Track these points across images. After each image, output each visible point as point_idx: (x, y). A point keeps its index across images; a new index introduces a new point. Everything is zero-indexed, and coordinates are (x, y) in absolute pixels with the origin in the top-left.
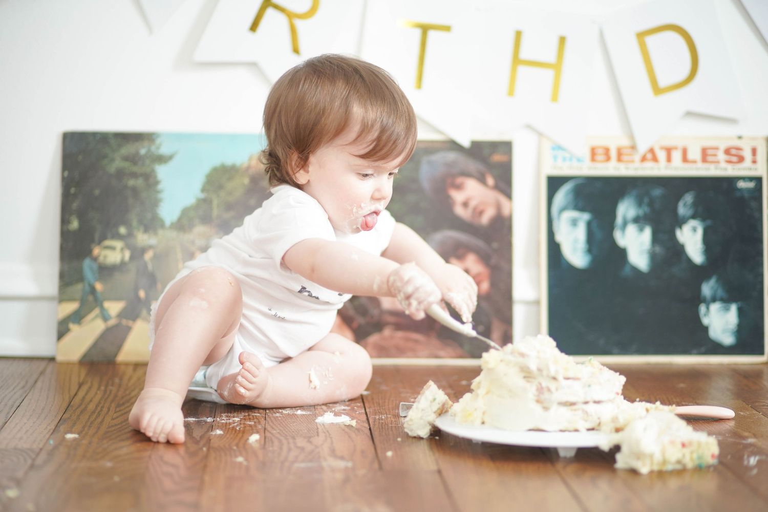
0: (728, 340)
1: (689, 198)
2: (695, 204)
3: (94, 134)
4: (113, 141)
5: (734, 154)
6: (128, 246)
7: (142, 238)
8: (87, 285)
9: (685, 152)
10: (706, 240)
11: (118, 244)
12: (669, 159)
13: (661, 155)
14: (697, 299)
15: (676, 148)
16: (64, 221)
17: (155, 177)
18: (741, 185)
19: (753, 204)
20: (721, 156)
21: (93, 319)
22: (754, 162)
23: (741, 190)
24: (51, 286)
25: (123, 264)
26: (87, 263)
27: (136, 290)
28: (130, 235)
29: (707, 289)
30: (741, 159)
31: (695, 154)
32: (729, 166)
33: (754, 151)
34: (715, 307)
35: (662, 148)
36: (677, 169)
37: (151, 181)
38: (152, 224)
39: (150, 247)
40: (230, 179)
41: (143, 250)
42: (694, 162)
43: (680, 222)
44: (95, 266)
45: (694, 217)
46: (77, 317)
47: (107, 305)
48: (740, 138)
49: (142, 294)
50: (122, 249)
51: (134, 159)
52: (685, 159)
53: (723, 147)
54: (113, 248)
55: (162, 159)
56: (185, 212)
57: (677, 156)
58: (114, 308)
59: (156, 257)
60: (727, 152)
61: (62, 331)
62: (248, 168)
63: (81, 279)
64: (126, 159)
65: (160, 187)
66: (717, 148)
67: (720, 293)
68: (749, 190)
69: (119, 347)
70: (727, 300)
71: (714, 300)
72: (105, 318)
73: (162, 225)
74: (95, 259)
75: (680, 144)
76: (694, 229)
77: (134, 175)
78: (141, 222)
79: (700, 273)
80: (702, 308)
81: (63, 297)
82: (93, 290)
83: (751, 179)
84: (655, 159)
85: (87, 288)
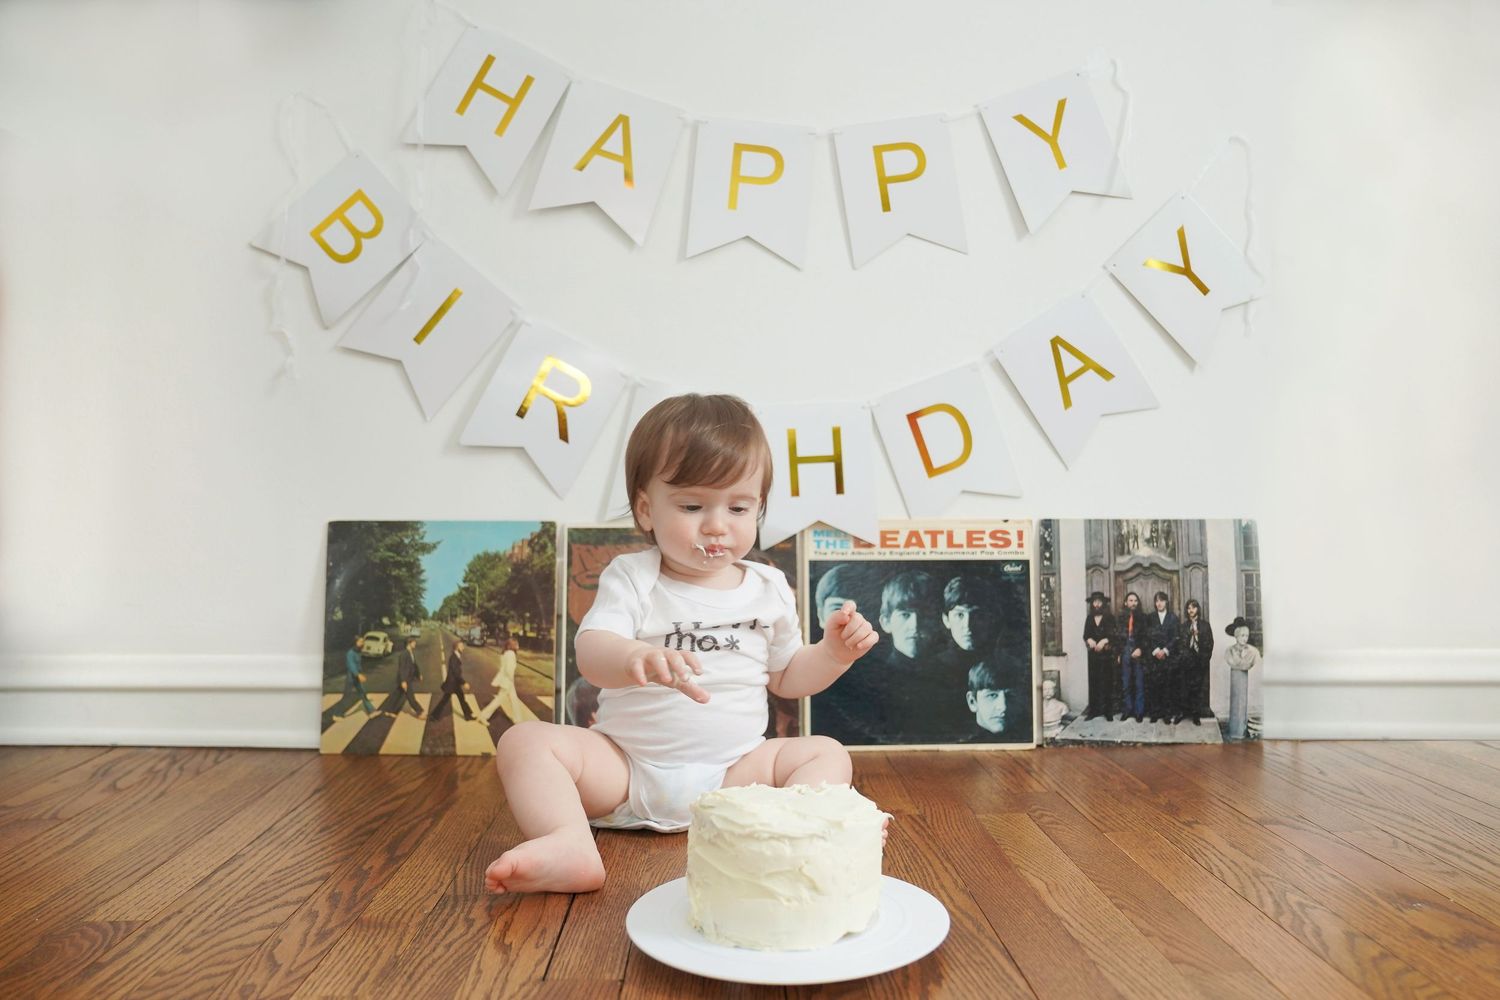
0: (996, 727)
1: (955, 583)
2: (961, 589)
3: (359, 524)
4: (377, 530)
5: (1000, 538)
6: (392, 638)
7: (405, 629)
8: (350, 675)
9: (950, 536)
10: (972, 625)
11: (382, 635)
12: (934, 544)
13: (927, 539)
14: (966, 686)
15: (942, 532)
16: (329, 611)
17: (419, 566)
18: (1008, 568)
19: (1020, 588)
20: (987, 540)
21: (356, 711)
22: (1021, 545)
23: (1007, 574)
24: (316, 678)
25: (386, 654)
26: (351, 653)
27: (399, 682)
28: (393, 625)
29: (974, 676)
30: (1008, 543)
31: (960, 538)
32: (996, 550)
33: (1020, 535)
34: (982, 694)
35: (926, 532)
36: (943, 553)
37: (414, 569)
38: (415, 615)
39: (414, 637)
40: (493, 567)
41: (406, 642)
42: (961, 546)
43: (946, 608)
44: (358, 658)
45: (959, 602)
46: (340, 710)
47: (369, 696)
48: (1006, 521)
49: (404, 685)
50: (385, 640)
51: (398, 548)
52: (950, 544)
53: (988, 532)
54: (376, 639)
55: (426, 548)
56: (447, 601)
57: (942, 540)
58: (377, 700)
59: (418, 647)
60: (993, 535)
61: (326, 722)
62: (511, 556)
63: (345, 670)
64: (389, 548)
65: (423, 577)
66: (983, 532)
67: (988, 679)
68: (1015, 574)
69: (383, 739)
70: (994, 688)
71: (981, 687)
72: (368, 710)
73: (425, 617)
74: (359, 650)
75: (946, 528)
76: (960, 615)
77: (398, 565)
78: (403, 612)
79: (967, 659)
80: (970, 695)
81: (326, 689)
82: (356, 681)
83: (1018, 562)
84: (920, 544)
85: (351, 680)
